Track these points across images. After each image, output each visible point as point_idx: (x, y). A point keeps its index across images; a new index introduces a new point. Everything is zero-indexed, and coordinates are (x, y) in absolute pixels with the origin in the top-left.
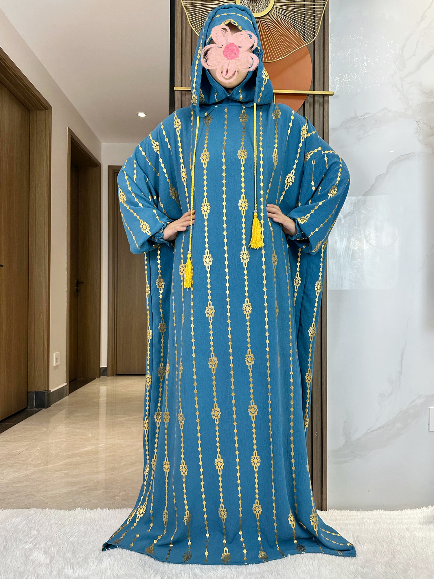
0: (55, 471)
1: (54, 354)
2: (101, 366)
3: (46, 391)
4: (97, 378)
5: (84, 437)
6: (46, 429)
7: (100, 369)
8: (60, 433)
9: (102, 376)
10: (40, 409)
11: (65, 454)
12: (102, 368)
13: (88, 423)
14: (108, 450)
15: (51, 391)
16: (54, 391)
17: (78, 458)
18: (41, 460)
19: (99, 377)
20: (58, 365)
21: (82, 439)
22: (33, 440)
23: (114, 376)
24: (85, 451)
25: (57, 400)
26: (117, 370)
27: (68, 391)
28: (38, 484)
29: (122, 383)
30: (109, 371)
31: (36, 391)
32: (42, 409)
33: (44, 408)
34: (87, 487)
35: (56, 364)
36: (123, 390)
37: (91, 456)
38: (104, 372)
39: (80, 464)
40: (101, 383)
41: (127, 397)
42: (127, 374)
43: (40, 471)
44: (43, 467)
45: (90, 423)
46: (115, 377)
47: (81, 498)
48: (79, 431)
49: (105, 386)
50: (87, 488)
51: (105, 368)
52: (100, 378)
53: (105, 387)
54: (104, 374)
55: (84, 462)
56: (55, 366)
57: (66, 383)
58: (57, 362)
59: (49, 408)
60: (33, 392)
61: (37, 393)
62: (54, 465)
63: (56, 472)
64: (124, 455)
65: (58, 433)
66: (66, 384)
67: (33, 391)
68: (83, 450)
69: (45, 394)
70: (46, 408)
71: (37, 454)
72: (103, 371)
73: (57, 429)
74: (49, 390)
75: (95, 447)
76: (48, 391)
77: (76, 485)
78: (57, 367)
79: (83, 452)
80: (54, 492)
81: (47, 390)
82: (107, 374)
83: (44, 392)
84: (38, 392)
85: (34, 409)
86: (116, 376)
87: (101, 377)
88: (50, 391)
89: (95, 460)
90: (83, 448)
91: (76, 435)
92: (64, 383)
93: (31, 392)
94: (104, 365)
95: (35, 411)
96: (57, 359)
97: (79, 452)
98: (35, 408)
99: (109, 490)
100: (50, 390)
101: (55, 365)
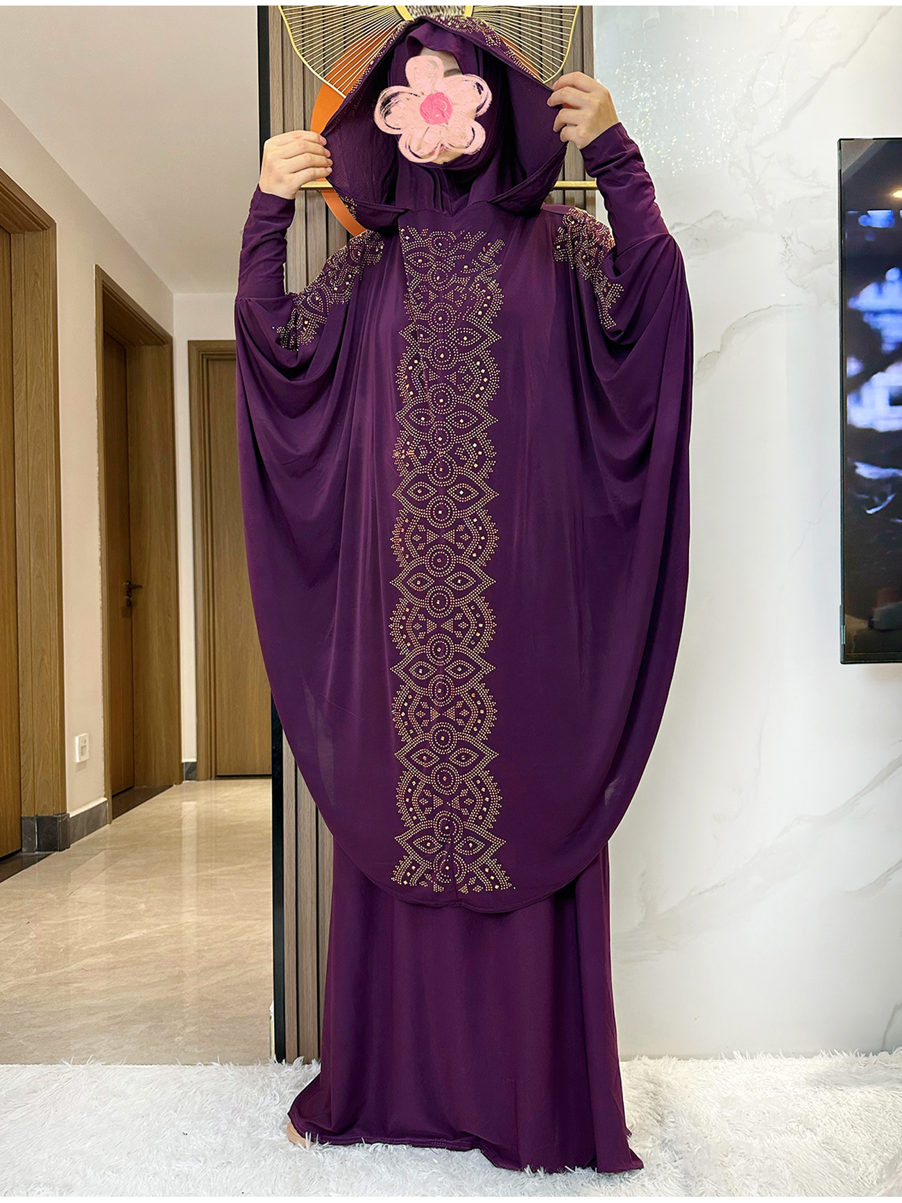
0: (59, 983)
1: (77, 739)
2: (184, 760)
3: (60, 816)
4: (175, 786)
5: (129, 911)
6: (53, 896)
7: (182, 765)
8: (81, 903)
9: (187, 780)
10: (47, 853)
11: (84, 948)
12: (186, 763)
13: (142, 881)
14: (175, 939)
15: (71, 816)
16: (78, 815)
17: (111, 956)
18: (33, 961)
19: (181, 783)
20: (86, 761)
21: (125, 915)
22: (25, 918)
23: (211, 779)
24: (127, 940)
25: (85, 833)
26: (218, 768)
27: (110, 814)
28: (19, 1012)
29: (226, 794)
30: (202, 770)
31: (39, 815)
32: (50, 852)
33: (56, 850)
34: (118, 1016)
35: (80, 759)
36: (226, 810)
37: (137, 952)
38: (191, 772)
39: (113, 968)
40: (185, 794)
41: (231, 824)
42: (238, 774)
43: (27, 984)
44: (34, 977)
45: (145, 880)
46: (213, 781)
47: (103, 1040)
48: (121, 897)
49: (193, 800)
50: (119, 1019)
51: (193, 763)
52: (181, 785)
53: (193, 803)
54: (190, 775)
55: (122, 965)
56: (79, 763)
57: (105, 796)
58: (82, 753)
59: (66, 850)
60: (32, 819)
61: (40, 820)
62: (58, 971)
63: (61, 987)
64: (206, 948)
65: (76, 904)
66: (106, 799)
67: (33, 816)
68: (123, 938)
69: (56, 821)
70: (60, 851)
71: (27, 948)
72: (189, 769)
73: (75, 894)
74: (65, 813)
75: (150, 931)
76: (64, 815)
77: (98, 1013)
78: (82, 765)
79: (124, 943)
80: (49, 1029)
81: (62, 814)
82: (196, 775)
83: (56, 818)
84: (43, 817)
85: (37, 853)
86: (215, 779)
87: (184, 782)
88: (69, 815)
89: (144, 960)
90: (124, 935)
91: (114, 907)
92: (100, 797)
93: (28, 818)
94: (189, 758)
95: (36, 857)
96: (82, 748)
97: (115, 942)
98: (36, 850)
99: (163, 1023)
100: (68, 812)
101: (78, 761)
